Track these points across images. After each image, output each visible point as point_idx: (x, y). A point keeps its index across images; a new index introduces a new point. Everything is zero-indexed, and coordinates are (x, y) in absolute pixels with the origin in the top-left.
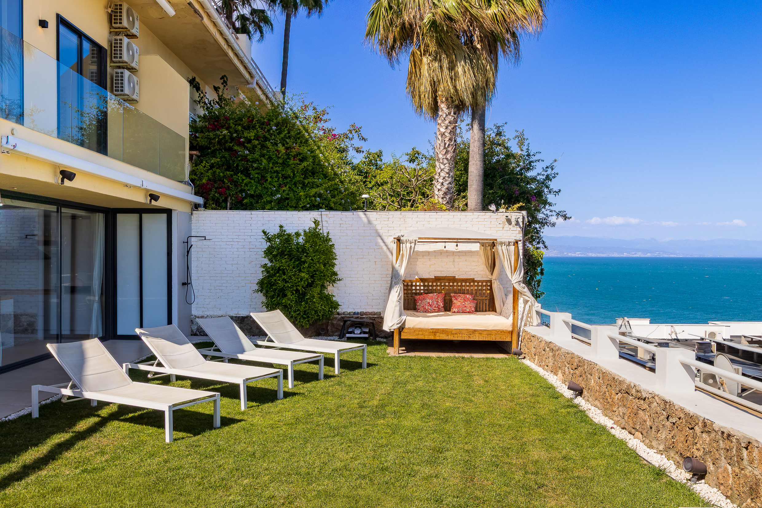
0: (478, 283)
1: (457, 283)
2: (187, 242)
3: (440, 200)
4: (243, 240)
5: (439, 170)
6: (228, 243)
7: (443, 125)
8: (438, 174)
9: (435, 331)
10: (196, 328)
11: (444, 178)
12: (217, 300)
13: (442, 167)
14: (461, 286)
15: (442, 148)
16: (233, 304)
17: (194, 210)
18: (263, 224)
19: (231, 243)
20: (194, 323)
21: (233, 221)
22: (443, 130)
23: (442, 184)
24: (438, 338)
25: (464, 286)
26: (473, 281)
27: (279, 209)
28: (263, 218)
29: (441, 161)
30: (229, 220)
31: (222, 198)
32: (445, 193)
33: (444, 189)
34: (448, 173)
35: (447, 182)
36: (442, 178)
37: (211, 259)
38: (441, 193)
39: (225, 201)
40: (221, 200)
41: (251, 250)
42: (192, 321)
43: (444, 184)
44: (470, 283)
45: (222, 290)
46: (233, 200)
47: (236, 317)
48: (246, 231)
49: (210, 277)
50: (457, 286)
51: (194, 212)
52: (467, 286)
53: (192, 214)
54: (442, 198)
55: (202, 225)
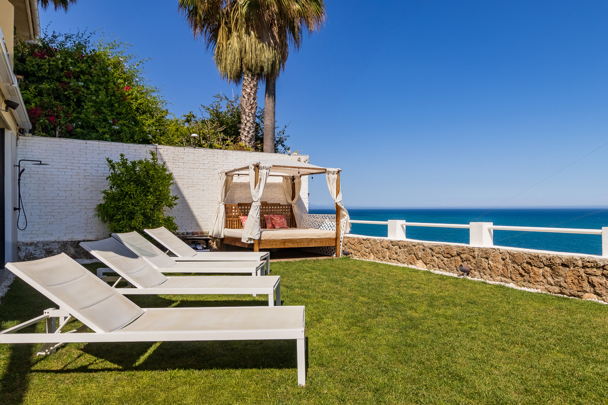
0: (283, 207)
1: (268, 207)
2: (19, 166)
3: (247, 144)
4: (78, 168)
5: (246, 121)
6: (60, 170)
7: (248, 87)
8: (244, 124)
9: (284, 241)
10: (24, 255)
11: (250, 128)
12: (48, 225)
13: (248, 119)
14: (271, 209)
15: (248, 104)
16: (66, 229)
17: (20, 135)
18: (99, 154)
19: (65, 170)
20: (22, 250)
21: (67, 148)
22: (248, 90)
23: (248, 132)
24: (286, 247)
25: (273, 209)
26: (279, 205)
27: (113, 141)
28: (99, 147)
29: (247, 114)
30: (61, 147)
31: (50, 126)
32: (251, 140)
33: (250, 136)
34: (252, 124)
35: (252, 131)
36: (248, 127)
37: (41, 185)
38: (248, 139)
39: (54, 129)
40: (50, 128)
41: (86, 177)
42: (19, 248)
43: (250, 132)
44: (277, 207)
45: (54, 216)
46: (63, 129)
47: (71, 242)
48: (80, 159)
49: (40, 203)
50: (268, 209)
51: (20, 137)
52: (276, 209)
53: (18, 139)
54: (249, 143)
55: (30, 150)
